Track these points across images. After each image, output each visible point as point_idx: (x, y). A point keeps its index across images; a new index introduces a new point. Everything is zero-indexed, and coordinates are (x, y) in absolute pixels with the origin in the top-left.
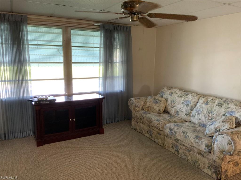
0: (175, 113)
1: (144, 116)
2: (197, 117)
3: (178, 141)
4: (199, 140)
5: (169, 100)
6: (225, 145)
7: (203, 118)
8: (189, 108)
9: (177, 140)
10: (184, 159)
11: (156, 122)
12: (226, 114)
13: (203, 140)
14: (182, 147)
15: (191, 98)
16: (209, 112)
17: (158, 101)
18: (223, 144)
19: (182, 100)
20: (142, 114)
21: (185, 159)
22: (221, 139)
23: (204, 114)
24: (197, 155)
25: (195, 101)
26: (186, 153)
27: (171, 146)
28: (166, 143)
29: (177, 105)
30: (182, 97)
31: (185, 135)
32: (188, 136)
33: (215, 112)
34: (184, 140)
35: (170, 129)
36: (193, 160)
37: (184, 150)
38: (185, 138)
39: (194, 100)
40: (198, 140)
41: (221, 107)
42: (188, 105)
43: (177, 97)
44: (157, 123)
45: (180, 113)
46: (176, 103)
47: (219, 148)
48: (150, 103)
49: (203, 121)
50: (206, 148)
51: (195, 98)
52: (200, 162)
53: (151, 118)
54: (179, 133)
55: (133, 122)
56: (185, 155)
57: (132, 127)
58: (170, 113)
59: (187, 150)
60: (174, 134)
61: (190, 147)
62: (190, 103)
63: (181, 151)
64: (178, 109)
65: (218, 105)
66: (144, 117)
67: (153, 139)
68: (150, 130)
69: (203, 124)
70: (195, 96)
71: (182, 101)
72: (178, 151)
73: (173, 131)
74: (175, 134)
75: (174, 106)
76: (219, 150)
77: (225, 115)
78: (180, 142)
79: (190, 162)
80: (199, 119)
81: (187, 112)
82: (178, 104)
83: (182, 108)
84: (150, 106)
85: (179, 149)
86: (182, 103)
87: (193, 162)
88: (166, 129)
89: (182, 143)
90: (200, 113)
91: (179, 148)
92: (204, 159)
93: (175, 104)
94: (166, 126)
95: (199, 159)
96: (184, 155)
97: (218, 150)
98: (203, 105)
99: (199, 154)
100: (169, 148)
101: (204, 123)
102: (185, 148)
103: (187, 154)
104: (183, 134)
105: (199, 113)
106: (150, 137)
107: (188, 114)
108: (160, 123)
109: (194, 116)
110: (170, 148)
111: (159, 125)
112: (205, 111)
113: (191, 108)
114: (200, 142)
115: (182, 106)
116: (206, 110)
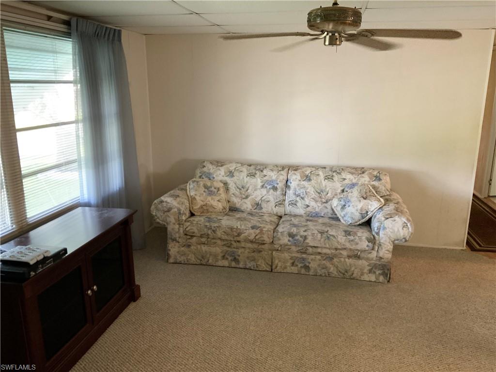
0: (253, 207)
1: (214, 227)
2: (302, 204)
3: (306, 250)
4: (354, 236)
5: (232, 186)
6: (398, 230)
7: (313, 204)
8: (279, 192)
9: (304, 250)
10: (321, 275)
11: (252, 231)
12: (344, 189)
13: (359, 234)
14: (315, 258)
15: (275, 174)
16: (319, 192)
17: (213, 189)
18: (396, 230)
19: (258, 181)
20: (208, 224)
21: (324, 275)
22: (391, 223)
23: (312, 197)
24: (347, 260)
25: (283, 179)
26: (326, 263)
27: (289, 264)
28: (277, 261)
29: (253, 192)
30: (255, 176)
31: (324, 235)
32: (333, 236)
33: (328, 189)
34: (325, 244)
35: (291, 235)
36: (340, 271)
37: (320, 260)
38: (327, 241)
39: (281, 177)
40: (352, 237)
41: (332, 180)
42: (275, 189)
43: (245, 178)
44: (255, 233)
45: (264, 205)
46: (250, 188)
47: (390, 238)
48: (202, 198)
49: (313, 209)
50: (370, 243)
51: (282, 174)
52: (353, 269)
53: (235, 227)
54: (313, 236)
55: (174, 249)
56: (323, 268)
57: (171, 260)
58: (242, 208)
59: (326, 259)
60: (302, 240)
61: (333, 251)
62: (278, 184)
63: (313, 265)
64: (258, 199)
65: (327, 178)
66: (214, 229)
67: (241, 266)
68: (231, 252)
69: (314, 213)
70: (280, 171)
71: (260, 184)
72: (307, 268)
73: (298, 237)
74: (304, 240)
75: (249, 196)
76: (390, 239)
77: (345, 191)
78: (310, 250)
79: (334, 275)
80: (305, 207)
81: (278, 200)
82: (255, 190)
83: (265, 195)
84: (205, 203)
85: (309, 263)
86: (262, 186)
87: (339, 273)
88: (281, 238)
89: (315, 250)
90: (305, 197)
91: (310, 260)
92: (360, 262)
93: (249, 191)
94: (279, 234)
95: (350, 265)
96: (320, 268)
97: (388, 240)
98: (303, 182)
99: (349, 257)
100: (285, 268)
101: (316, 211)
102: (322, 257)
103: (328, 264)
104: (322, 235)
105: (303, 196)
106: (233, 264)
107: (280, 203)
108: (262, 231)
109: (294, 204)
110: (288, 268)
111: (263, 235)
112: (311, 190)
113: (281, 192)
114: (357, 238)
115: (264, 191)
116: (313, 190)
